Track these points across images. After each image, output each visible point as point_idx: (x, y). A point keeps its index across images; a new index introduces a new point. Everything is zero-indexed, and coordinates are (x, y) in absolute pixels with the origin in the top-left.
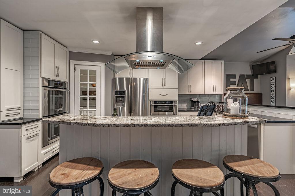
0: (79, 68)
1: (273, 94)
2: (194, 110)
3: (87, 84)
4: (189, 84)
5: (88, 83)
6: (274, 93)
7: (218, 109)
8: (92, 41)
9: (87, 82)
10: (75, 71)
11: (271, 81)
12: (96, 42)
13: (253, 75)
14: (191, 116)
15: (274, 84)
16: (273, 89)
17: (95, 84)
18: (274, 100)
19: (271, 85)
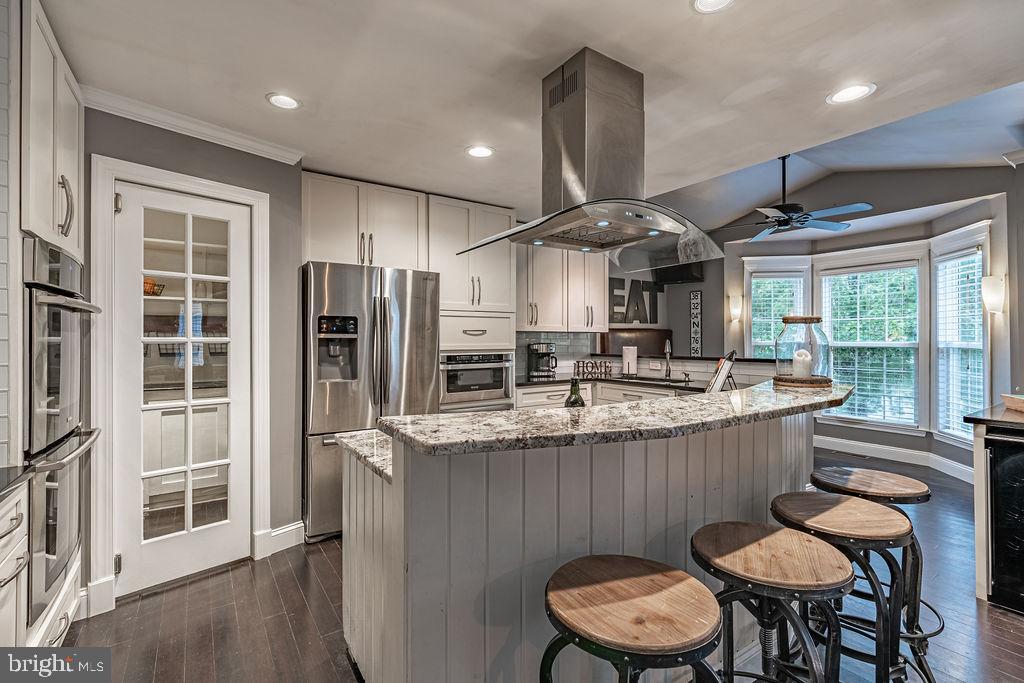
0: (137, 202)
1: (696, 333)
2: (546, 379)
3: (184, 280)
4: (530, 301)
5: (190, 276)
6: (699, 329)
7: (595, 373)
8: (267, 97)
9: (183, 270)
10: (117, 210)
11: (693, 301)
12: (284, 101)
13: (655, 283)
14: (548, 397)
15: (699, 307)
16: (696, 320)
17: (225, 285)
18: (699, 345)
19: (692, 311)
